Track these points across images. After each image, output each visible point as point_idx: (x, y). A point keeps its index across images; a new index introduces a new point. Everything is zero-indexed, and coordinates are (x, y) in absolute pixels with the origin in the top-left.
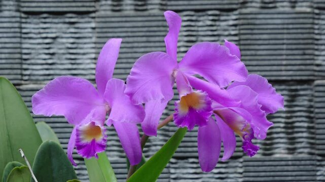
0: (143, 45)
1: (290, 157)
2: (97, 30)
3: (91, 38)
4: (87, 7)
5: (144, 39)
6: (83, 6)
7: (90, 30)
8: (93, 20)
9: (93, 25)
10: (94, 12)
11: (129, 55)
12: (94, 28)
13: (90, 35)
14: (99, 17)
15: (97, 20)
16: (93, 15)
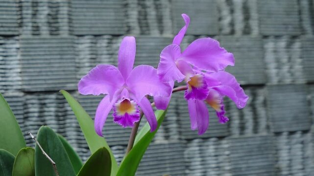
0: (58, 61)
1: (166, 142)
2: (21, 50)
3: (16, 56)
4: (12, 31)
5: (59, 57)
6: (9, 31)
7: (14, 50)
8: (17, 42)
9: (18, 46)
10: (18, 35)
11: (48, 69)
12: (18, 49)
13: (15, 54)
14: (22, 39)
15: (21, 41)
16: (17, 38)
